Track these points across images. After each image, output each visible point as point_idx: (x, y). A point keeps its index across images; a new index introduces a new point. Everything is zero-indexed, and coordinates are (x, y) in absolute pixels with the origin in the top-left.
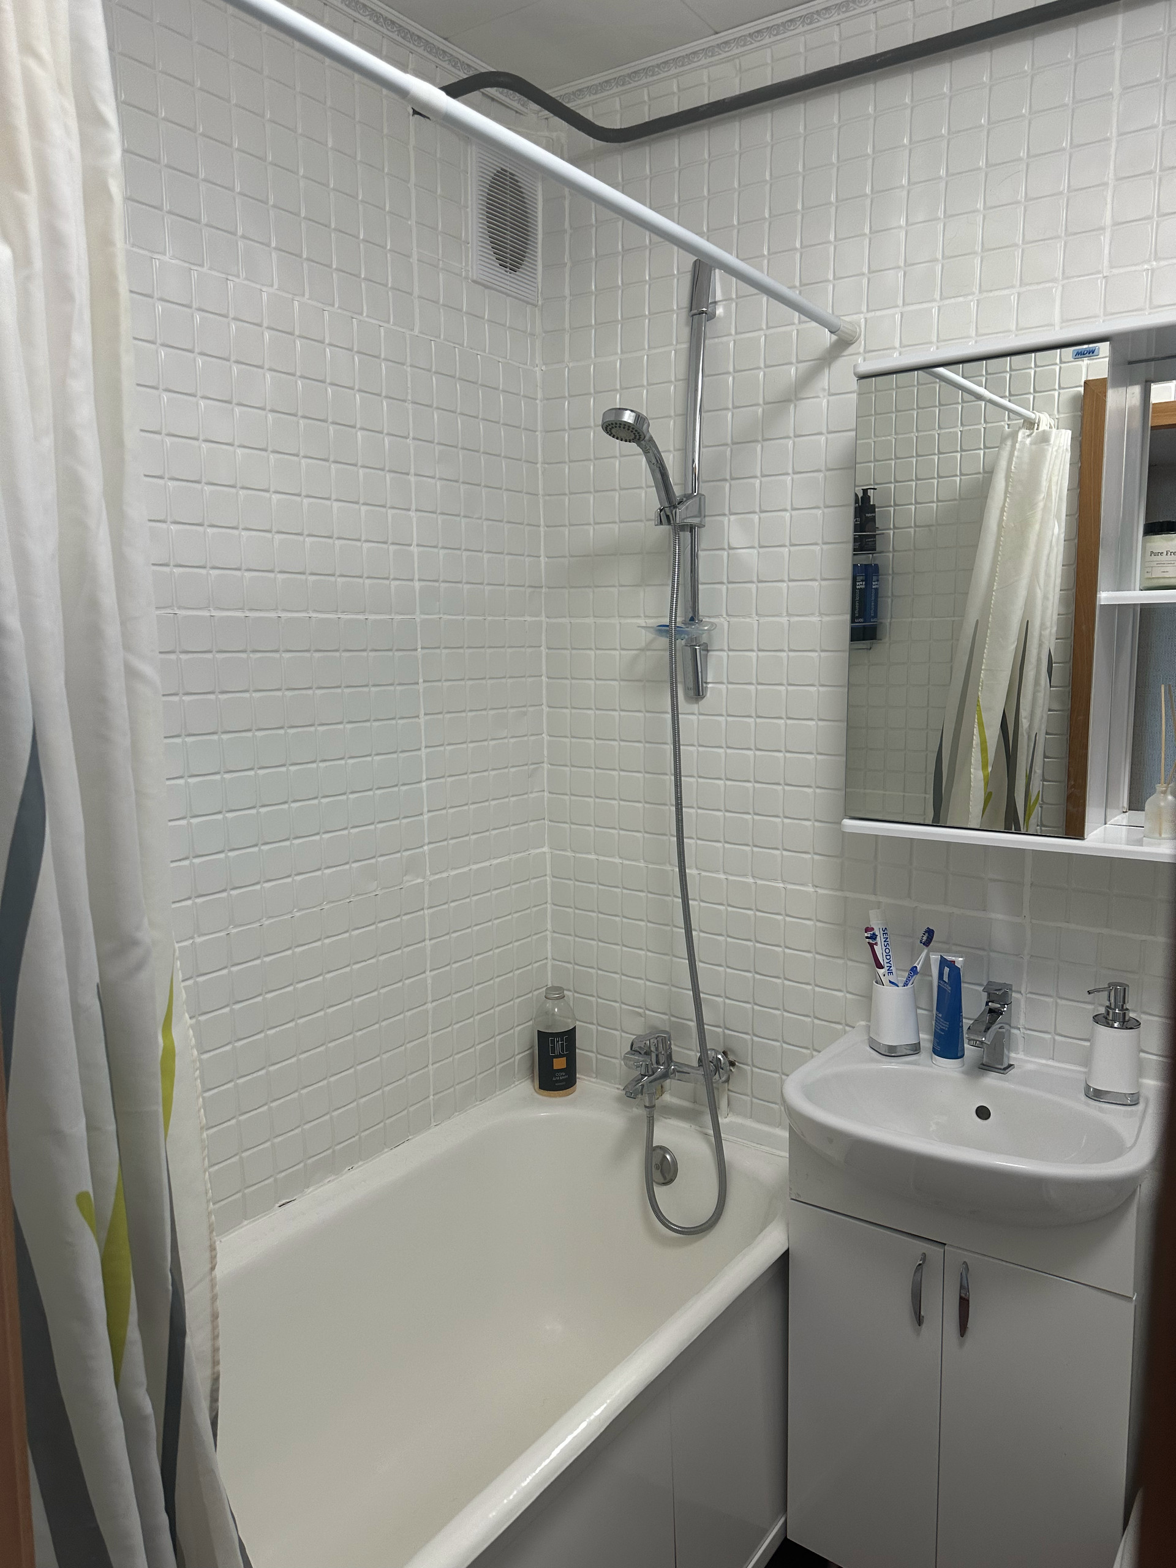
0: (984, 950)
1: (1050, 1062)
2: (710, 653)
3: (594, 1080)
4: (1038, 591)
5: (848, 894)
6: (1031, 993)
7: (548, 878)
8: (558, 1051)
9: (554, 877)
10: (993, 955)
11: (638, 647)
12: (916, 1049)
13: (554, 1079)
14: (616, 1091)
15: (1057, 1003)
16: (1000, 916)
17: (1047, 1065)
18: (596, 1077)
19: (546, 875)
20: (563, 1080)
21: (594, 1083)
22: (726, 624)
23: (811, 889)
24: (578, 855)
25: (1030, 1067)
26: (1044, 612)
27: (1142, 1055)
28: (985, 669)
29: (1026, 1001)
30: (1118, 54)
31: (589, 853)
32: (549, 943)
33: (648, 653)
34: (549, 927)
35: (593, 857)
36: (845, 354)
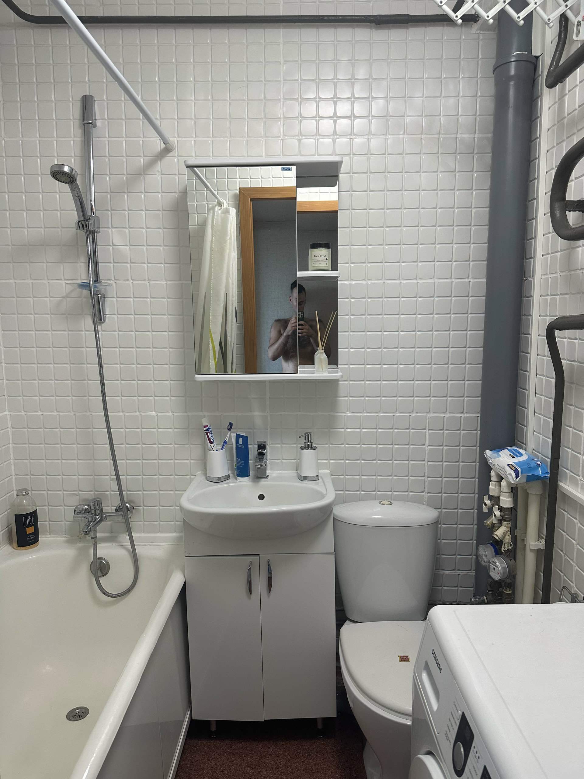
0: (251, 429)
1: (281, 472)
2: (106, 299)
3: (48, 536)
4: (230, 280)
5: (189, 414)
6: (271, 444)
7: (9, 430)
8: (29, 523)
9: (13, 428)
10: (255, 430)
11: (62, 296)
12: (228, 477)
13: (27, 539)
14: (64, 538)
15: (282, 446)
16: (257, 413)
17: (280, 473)
18: (50, 534)
19: (8, 428)
20: (32, 539)
21: (49, 537)
22: (114, 284)
23: (171, 414)
24: (29, 414)
25: (274, 475)
26: (233, 289)
27: (319, 461)
28: (212, 315)
29: (270, 448)
30: (281, 46)
31: (37, 412)
32: (13, 467)
33: (68, 299)
34: (12, 457)
35: (40, 413)
36: (168, 155)
